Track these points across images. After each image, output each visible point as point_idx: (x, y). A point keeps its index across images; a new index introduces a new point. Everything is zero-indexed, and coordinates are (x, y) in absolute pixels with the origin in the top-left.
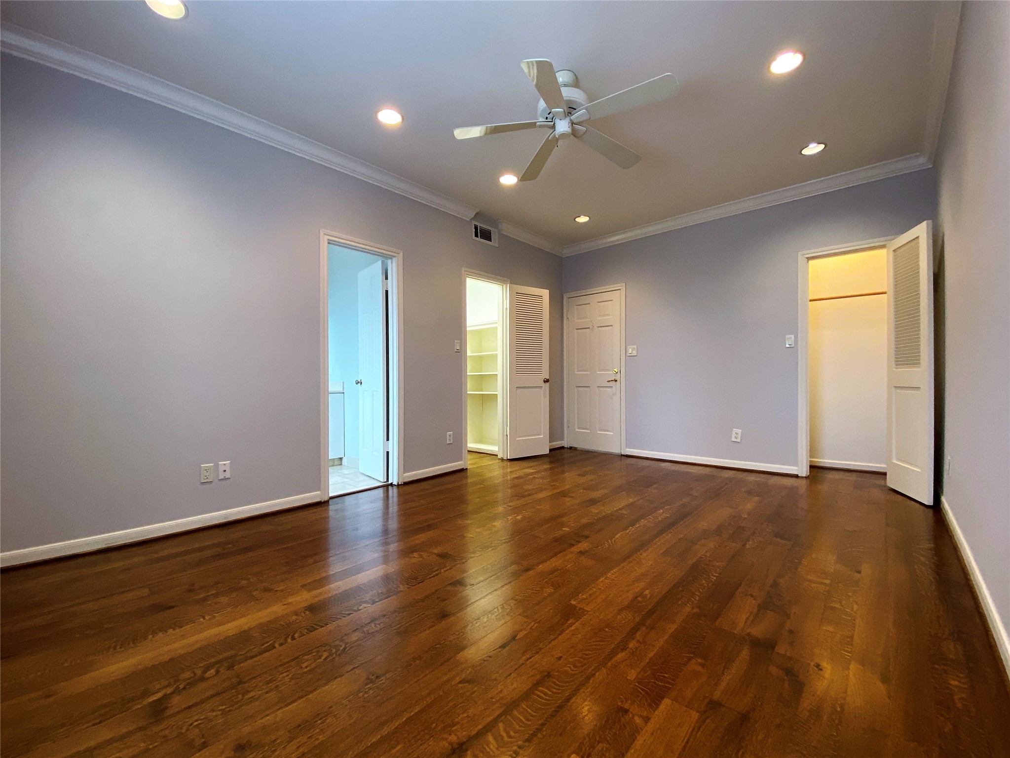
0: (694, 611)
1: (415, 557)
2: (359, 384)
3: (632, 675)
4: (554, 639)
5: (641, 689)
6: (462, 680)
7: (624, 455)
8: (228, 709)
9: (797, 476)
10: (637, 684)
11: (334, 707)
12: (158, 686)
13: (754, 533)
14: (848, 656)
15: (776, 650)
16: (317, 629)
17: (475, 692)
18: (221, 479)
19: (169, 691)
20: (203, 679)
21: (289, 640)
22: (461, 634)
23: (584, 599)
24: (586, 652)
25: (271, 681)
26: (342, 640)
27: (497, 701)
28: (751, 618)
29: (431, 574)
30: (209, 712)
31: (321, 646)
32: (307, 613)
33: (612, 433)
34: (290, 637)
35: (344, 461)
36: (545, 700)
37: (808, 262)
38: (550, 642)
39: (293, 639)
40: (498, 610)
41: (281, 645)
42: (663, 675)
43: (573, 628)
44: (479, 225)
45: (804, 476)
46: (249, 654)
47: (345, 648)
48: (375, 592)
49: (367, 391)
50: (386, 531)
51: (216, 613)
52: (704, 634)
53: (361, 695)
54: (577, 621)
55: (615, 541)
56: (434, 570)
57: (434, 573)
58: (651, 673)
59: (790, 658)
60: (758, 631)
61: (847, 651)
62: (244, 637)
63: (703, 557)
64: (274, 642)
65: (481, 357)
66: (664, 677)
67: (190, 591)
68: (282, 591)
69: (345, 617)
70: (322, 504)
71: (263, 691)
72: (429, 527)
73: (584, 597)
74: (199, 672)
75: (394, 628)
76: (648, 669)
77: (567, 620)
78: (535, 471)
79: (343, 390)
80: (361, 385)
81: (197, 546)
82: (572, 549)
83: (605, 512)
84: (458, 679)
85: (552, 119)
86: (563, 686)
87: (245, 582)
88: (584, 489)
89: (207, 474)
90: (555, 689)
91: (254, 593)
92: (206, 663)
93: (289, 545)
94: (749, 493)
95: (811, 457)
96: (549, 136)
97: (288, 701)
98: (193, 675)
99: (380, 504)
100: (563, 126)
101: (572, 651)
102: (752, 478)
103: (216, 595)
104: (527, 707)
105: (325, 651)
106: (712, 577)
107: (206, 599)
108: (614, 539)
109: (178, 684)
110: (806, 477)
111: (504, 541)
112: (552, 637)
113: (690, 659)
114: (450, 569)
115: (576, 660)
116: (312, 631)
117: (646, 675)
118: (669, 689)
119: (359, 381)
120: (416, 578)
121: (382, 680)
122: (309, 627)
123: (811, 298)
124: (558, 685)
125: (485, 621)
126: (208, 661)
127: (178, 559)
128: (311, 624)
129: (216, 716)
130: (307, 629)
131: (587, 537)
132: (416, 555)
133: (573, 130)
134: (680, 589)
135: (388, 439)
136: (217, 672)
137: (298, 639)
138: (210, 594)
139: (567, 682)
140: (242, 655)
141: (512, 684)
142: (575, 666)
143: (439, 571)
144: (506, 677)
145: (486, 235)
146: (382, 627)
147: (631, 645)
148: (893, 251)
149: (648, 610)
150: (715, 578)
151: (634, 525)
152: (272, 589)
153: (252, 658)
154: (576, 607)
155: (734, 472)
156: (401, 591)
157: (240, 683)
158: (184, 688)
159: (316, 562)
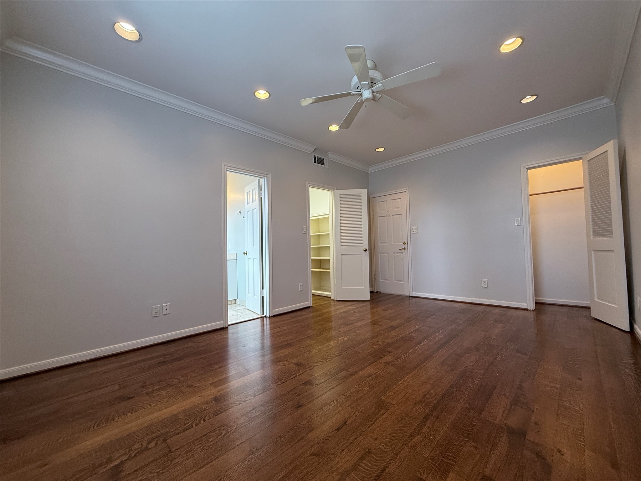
0: (466, 405)
1: (281, 365)
2: (246, 254)
3: (426, 453)
4: (372, 425)
5: (433, 464)
6: (312, 454)
7: (411, 297)
8: (161, 472)
9: (527, 310)
10: (430, 461)
11: (229, 471)
12: (118, 455)
13: (502, 349)
14: (582, 445)
15: (527, 438)
16: (219, 414)
17: (320, 462)
18: (164, 315)
19: (125, 458)
20: (147, 449)
21: (202, 422)
22: (310, 419)
23: (390, 396)
24: (394, 435)
25: (190, 451)
26: (234, 422)
27: (335, 470)
28: (506, 412)
29: (290, 377)
30: (149, 474)
31: (221, 426)
32: (214, 402)
33: (403, 282)
34: (202, 419)
35: (238, 301)
36: (368, 470)
37: (527, 171)
38: (369, 427)
39: (204, 421)
40: (334, 403)
41: (196, 425)
42: (448, 454)
43: (384, 417)
44: (317, 155)
45: (532, 309)
46: (177, 432)
47: (236, 428)
48: (256, 388)
49: (250, 258)
50: (263, 347)
51: (157, 402)
52: (474, 423)
53: (246, 463)
54: (387, 412)
55: (408, 354)
56: (292, 374)
57: (292, 376)
58: (439, 452)
59: (538, 444)
60: (513, 422)
61: (581, 441)
62: (174, 419)
63: (468, 366)
64: (193, 423)
65: (319, 236)
66: (449, 455)
67: (143, 387)
68: (199, 387)
69: (236, 406)
70: (224, 329)
71: (184, 458)
72: (289, 345)
73: (390, 394)
74: (144, 444)
75: (268, 414)
76: (437, 449)
77: (380, 411)
78: (354, 307)
79: (236, 258)
80: (247, 255)
81: (149, 356)
82: (381, 360)
83: (401, 335)
84: (309, 453)
85: (361, 90)
86: (379, 460)
87: (176, 381)
88: (387, 319)
89: (156, 311)
90: (373, 462)
91: (182, 388)
92: (150, 437)
93: (204, 356)
94: (496, 321)
95: (535, 296)
96: (358, 101)
97: (199, 466)
98: (140, 446)
99: (259, 329)
100: (367, 94)
101: (384, 434)
102: (496, 310)
103: (158, 390)
104: (356, 475)
105: (224, 430)
106: (476, 381)
107: (152, 392)
108: (408, 353)
109: (131, 453)
110: (533, 310)
111: (336, 355)
112: (370, 423)
113: (465, 443)
114: (302, 373)
115: (387, 441)
116: (216, 416)
117: (436, 453)
118: (453, 465)
119: (245, 252)
120: (281, 380)
121: (260, 452)
122: (214, 413)
123: (530, 193)
124: (376, 459)
125: (326, 410)
126: (150, 436)
127: (137, 365)
128: (216, 410)
129: (153, 477)
130: (212, 414)
131: (390, 352)
132: (281, 363)
133: (373, 96)
134: (455, 389)
135: (263, 288)
136: (156, 444)
137: (207, 421)
138: (155, 389)
139: (382, 457)
140: (172, 431)
141: (345, 458)
142: (386, 445)
143: (296, 375)
144: (341, 452)
145: (321, 161)
146: (260, 413)
147: (424, 430)
148: (588, 161)
149: (434, 404)
150: (478, 382)
151: (421, 344)
152: (192, 386)
153: (178, 434)
154: (385, 401)
155: (484, 307)
156: (272, 388)
157: (170, 452)
158: (135, 456)
159: (220, 368)
